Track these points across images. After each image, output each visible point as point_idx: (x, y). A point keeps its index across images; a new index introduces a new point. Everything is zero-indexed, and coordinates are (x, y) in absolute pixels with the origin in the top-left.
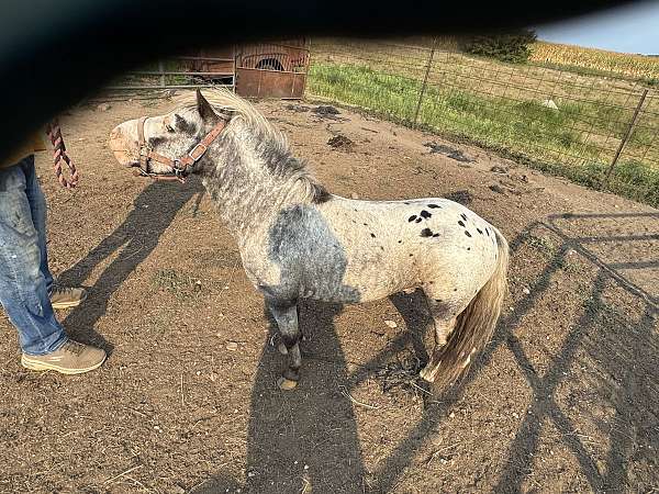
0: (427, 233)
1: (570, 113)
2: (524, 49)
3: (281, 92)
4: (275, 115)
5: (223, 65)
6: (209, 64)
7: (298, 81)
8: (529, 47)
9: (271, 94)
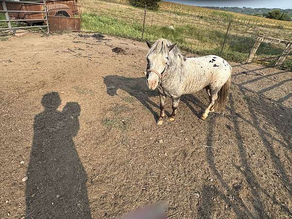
0: (215, 66)
1: (179, 30)
2: (157, 4)
3: (70, 28)
4: (76, 40)
5: (36, 15)
6: (29, 15)
7: (77, 22)
8: (158, 3)
9: (66, 29)
